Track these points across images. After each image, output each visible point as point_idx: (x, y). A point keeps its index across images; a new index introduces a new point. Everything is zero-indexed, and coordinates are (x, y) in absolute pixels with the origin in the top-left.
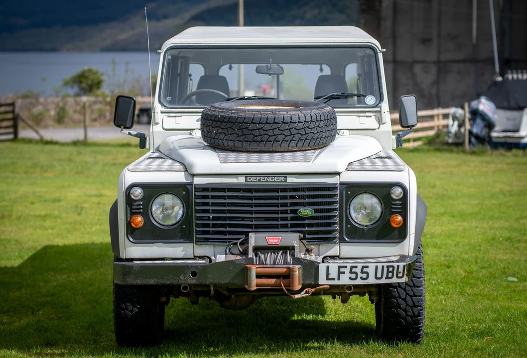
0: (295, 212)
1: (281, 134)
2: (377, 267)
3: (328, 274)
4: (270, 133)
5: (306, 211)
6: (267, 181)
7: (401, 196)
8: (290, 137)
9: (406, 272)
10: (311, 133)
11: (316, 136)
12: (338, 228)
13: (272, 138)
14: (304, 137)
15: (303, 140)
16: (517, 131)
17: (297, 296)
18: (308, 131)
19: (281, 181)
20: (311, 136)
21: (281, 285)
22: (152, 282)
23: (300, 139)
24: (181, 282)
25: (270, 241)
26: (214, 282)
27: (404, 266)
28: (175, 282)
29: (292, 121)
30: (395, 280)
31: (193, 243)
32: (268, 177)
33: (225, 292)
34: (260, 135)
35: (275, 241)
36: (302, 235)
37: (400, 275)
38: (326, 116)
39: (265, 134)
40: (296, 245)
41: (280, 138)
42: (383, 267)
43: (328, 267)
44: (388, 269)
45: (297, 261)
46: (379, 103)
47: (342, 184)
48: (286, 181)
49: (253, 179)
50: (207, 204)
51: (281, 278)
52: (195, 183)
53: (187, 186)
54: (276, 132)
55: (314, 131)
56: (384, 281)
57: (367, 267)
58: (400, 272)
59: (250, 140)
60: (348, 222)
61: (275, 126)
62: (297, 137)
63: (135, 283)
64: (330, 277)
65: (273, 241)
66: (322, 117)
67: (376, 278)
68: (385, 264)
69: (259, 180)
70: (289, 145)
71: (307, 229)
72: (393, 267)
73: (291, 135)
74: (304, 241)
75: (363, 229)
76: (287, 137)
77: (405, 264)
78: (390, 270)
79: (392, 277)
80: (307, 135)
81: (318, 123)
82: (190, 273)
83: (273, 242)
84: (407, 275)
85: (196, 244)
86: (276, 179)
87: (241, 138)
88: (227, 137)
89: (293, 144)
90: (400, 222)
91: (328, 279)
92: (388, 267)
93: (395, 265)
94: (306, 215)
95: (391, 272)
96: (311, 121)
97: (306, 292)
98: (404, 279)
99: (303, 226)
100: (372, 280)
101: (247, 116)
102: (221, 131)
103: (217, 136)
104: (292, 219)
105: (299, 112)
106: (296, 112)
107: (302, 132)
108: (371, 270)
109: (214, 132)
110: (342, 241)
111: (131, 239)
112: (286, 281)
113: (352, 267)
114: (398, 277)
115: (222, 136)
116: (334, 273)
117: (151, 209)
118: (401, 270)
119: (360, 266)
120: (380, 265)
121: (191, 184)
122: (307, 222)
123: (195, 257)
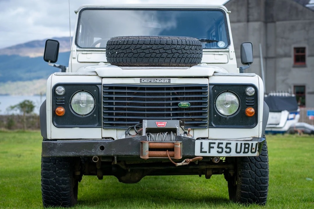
0: (176, 104)
1: (165, 52)
2: (237, 144)
3: (201, 148)
4: (157, 51)
5: (184, 104)
6: (156, 82)
7: (254, 93)
8: (171, 55)
9: (257, 149)
10: (186, 53)
11: (189, 56)
12: (208, 117)
13: (158, 55)
14: (181, 56)
15: (180, 58)
16: (278, 124)
17: (179, 164)
18: (184, 51)
19: (166, 82)
20: (186, 55)
21: (167, 156)
22: (71, 154)
23: (178, 57)
24: (92, 154)
25: (159, 124)
26: (117, 154)
27: (257, 144)
28: (88, 154)
29: (173, 43)
30: (249, 154)
31: (101, 128)
32: (156, 79)
33: (124, 167)
34: (150, 53)
35: (162, 124)
36: (181, 122)
37: (253, 151)
38: (196, 43)
39: (153, 52)
40: (178, 128)
41: (164, 55)
42: (241, 144)
43: (201, 143)
44: (245, 146)
45: (179, 138)
46: (228, 46)
47: (210, 84)
48: (169, 82)
49: (145, 81)
50: (111, 98)
51: (167, 150)
52: (103, 83)
53: (98, 85)
54: (162, 51)
55: (188, 52)
56: (242, 155)
57: (230, 144)
58: (254, 149)
59: (142, 57)
60: (215, 113)
61: (160, 46)
62: (176, 55)
63: (58, 155)
64: (203, 150)
65: (160, 124)
66: (194, 43)
67: (237, 152)
68: (243, 142)
69: (150, 82)
70: (170, 60)
71: (185, 117)
72: (249, 144)
73: (172, 53)
74: (183, 127)
75: (226, 118)
76: (169, 55)
77: (257, 142)
78: (247, 146)
79: (247, 152)
80: (183, 54)
81: (190, 47)
82: (99, 147)
83: (160, 126)
84: (258, 151)
85: (103, 128)
86: (162, 81)
87: (136, 55)
88: (126, 55)
89: (173, 60)
90: (253, 113)
91: (201, 152)
92: (245, 144)
93: (250, 143)
94: (184, 107)
95: (247, 148)
96: (186, 45)
97: (186, 162)
98: (256, 154)
99: (182, 115)
100: (233, 154)
101: (140, 39)
102: (121, 52)
103: (118, 56)
104: (174, 110)
105: (177, 38)
106: (176, 38)
107: (180, 51)
108: (233, 146)
109: (116, 53)
110: (211, 126)
111: (55, 124)
112: (171, 153)
113: (219, 144)
114: (252, 152)
115: (122, 55)
116: (206, 148)
117: (71, 103)
118: (254, 146)
119: (225, 142)
120: (239, 143)
121: (100, 84)
122: (184, 112)
123: (102, 138)
